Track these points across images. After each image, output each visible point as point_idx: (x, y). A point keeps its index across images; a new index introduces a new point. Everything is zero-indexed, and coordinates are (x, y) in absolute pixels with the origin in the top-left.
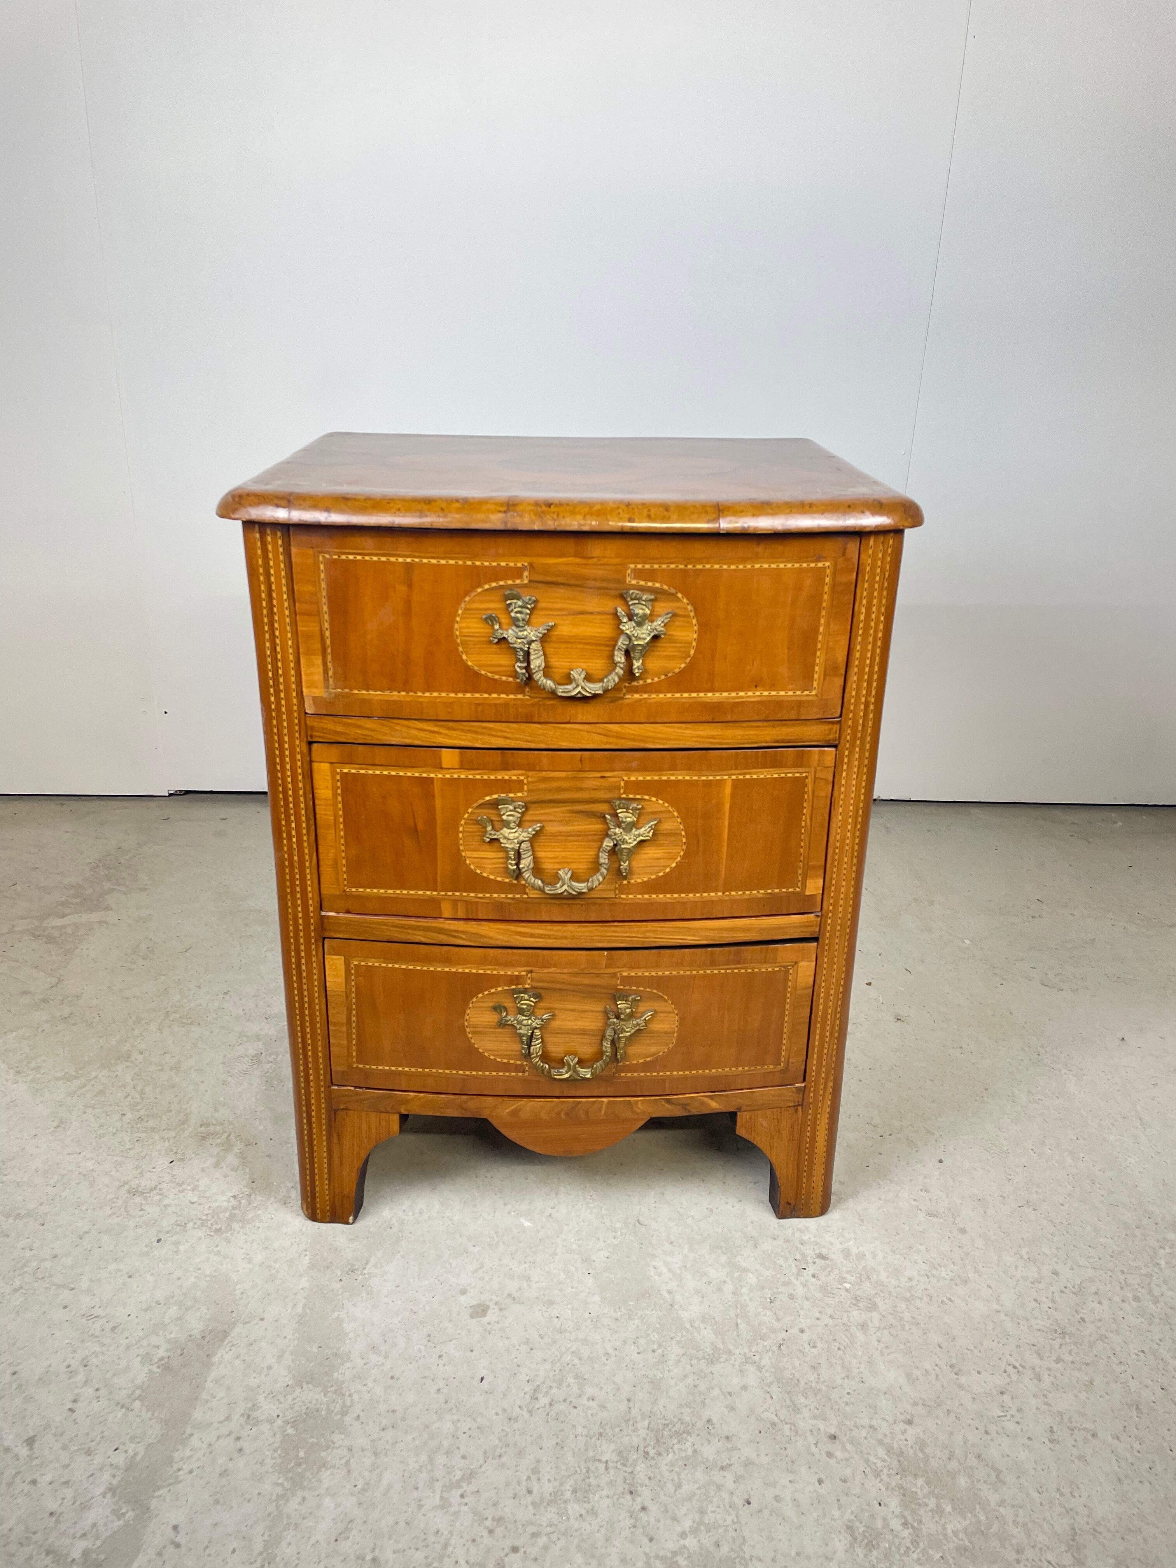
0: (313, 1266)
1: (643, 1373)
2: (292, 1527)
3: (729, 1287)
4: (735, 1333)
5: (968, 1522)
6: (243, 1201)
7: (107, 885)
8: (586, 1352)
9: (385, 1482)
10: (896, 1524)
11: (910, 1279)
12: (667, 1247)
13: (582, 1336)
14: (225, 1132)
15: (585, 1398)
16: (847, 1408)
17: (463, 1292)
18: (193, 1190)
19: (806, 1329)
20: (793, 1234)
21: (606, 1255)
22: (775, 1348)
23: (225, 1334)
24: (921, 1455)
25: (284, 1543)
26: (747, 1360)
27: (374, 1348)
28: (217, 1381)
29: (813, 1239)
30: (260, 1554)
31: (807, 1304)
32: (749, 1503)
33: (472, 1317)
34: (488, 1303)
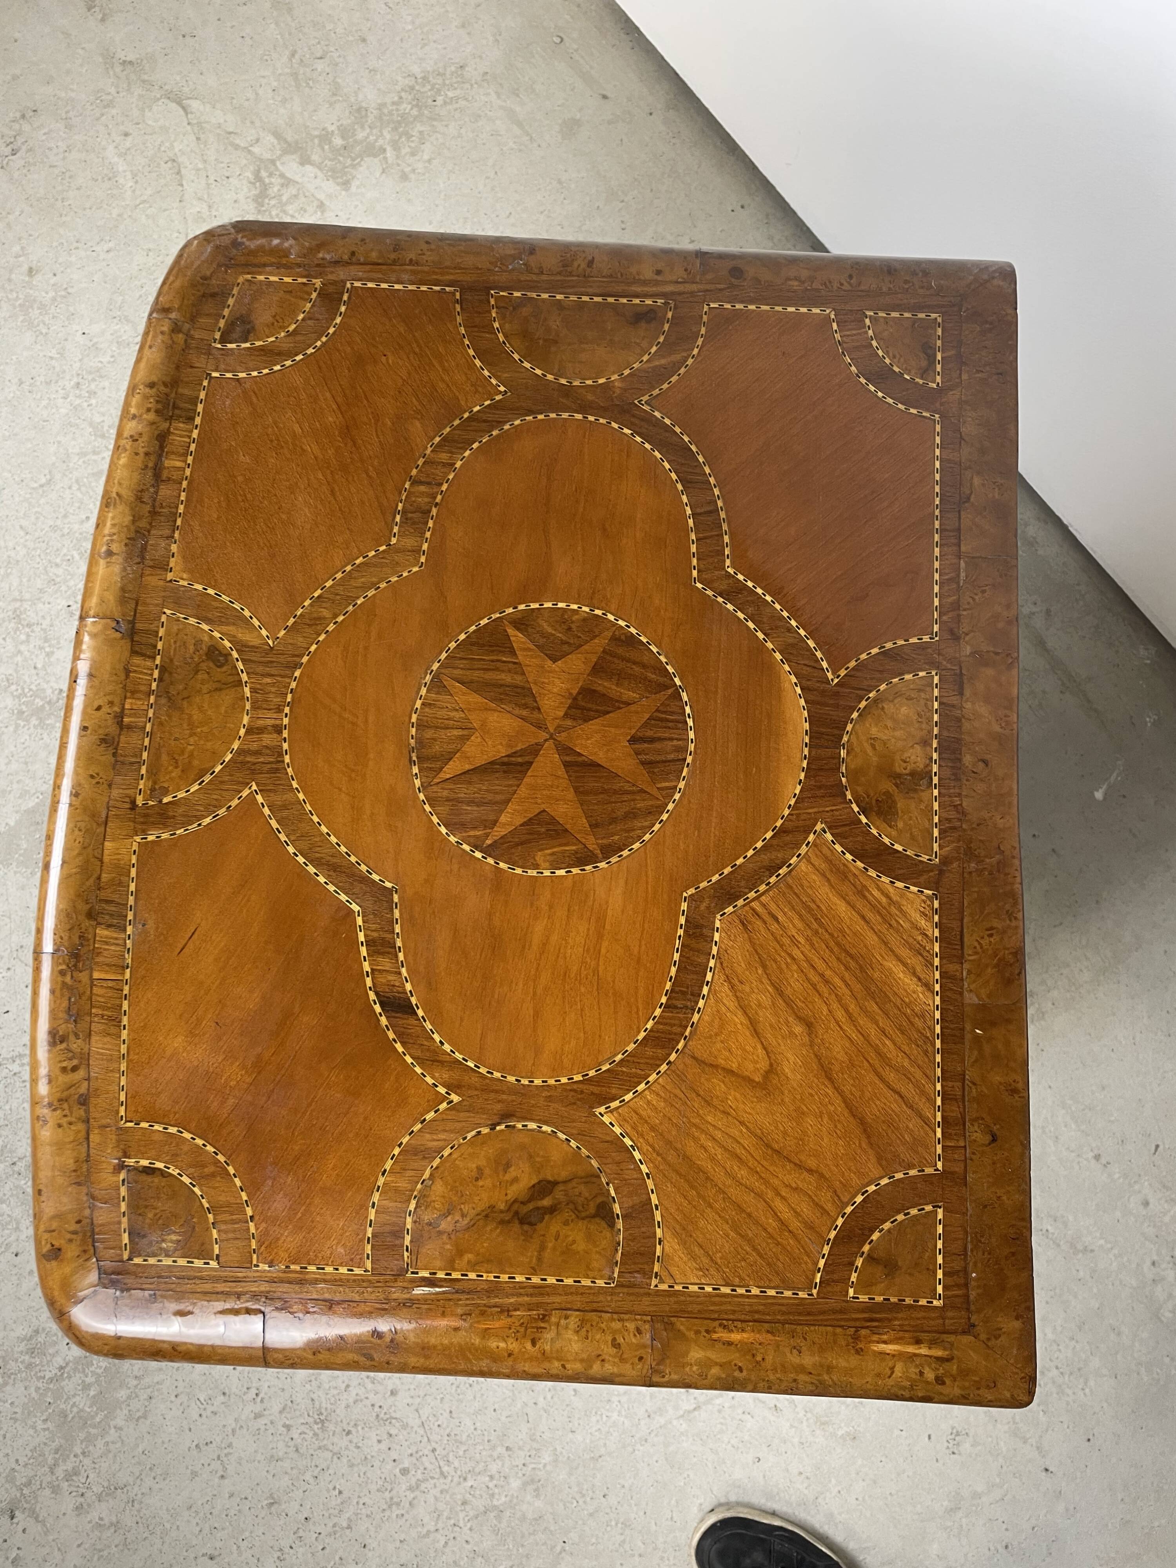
5: (88, 1410)
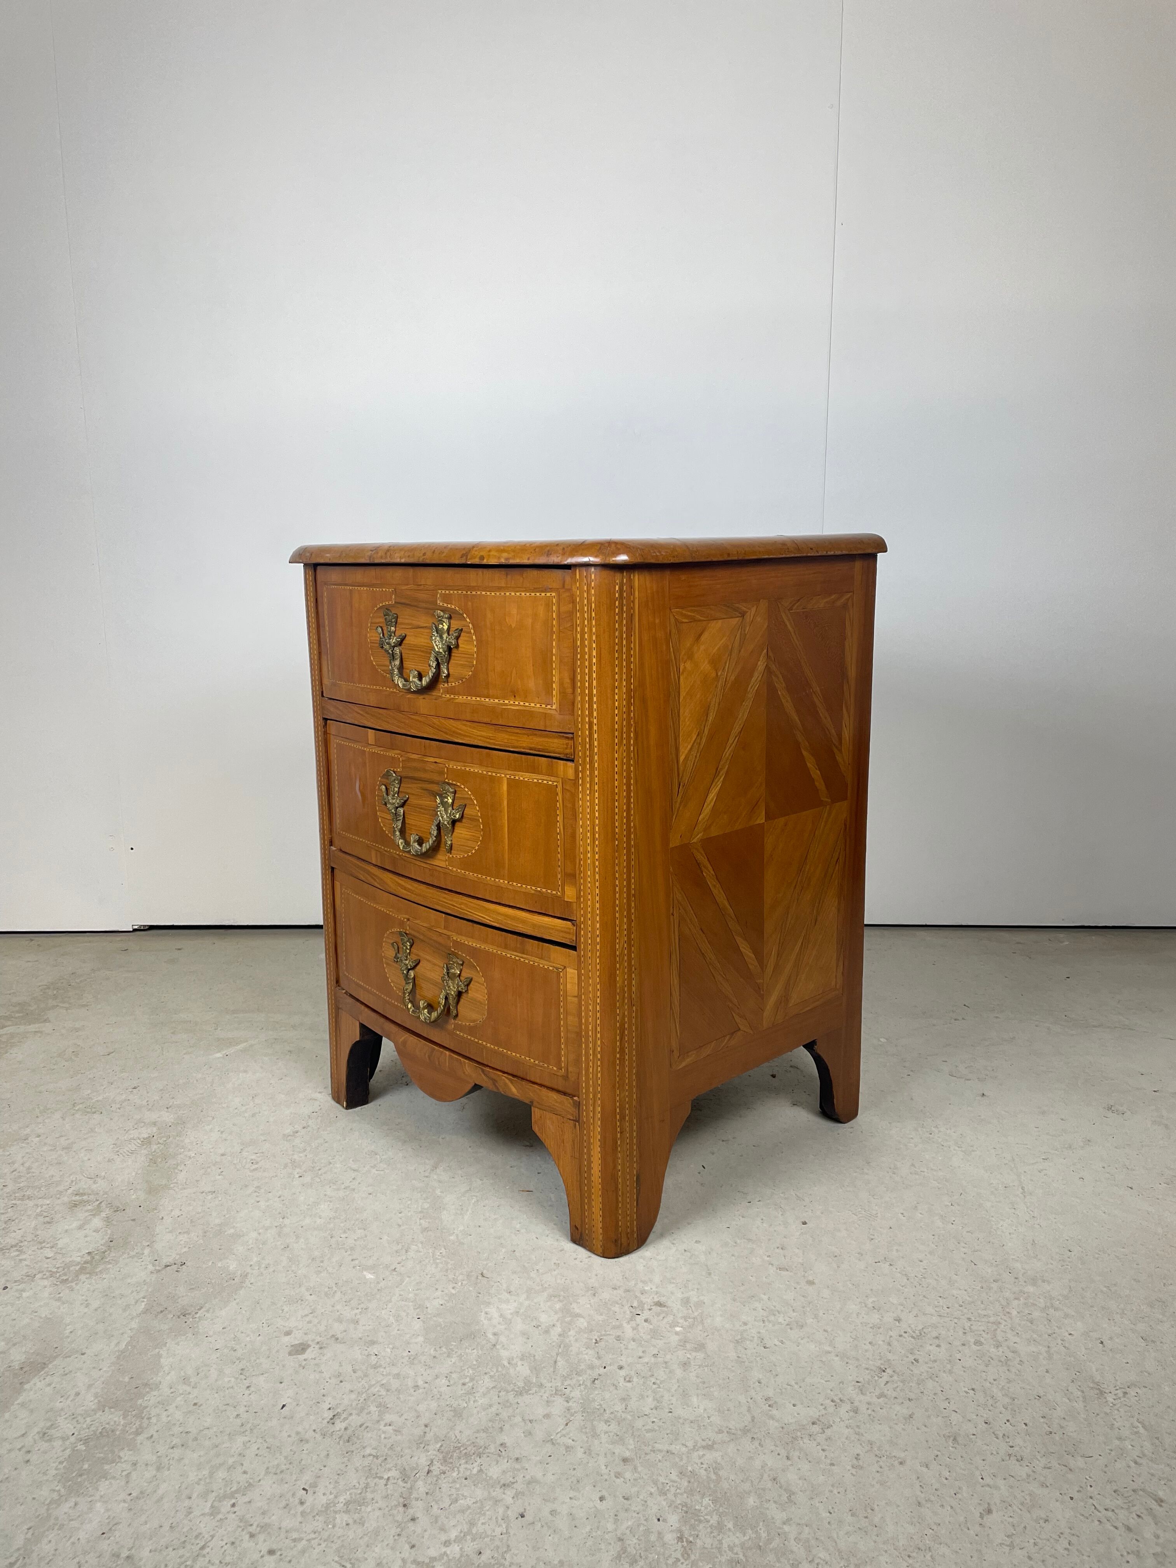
0: (146, 1311)
1: (448, 1403)
2: (57, 1527)
3: (558, 1329)
4: (552, 1369)
5: (746, 1538)
6: (97, 1257)
7: (51, 1002)
8: (395, 1384)
9: (160, 1492)
10: (670, 1538)
11: (745, 1324)
12: (505, 1296)
13: (395, 1371)
14: (97, 1200)
15: (382, 1423)
16: (648, 1435)
17: (288, 1333)
18: (52, 1247)
19: (626, 1366)
20: (636, 1284)
21: (441, 1303)
22: (589, 1383)
23: (44, 1365)
24: (714, 1477)
25: (45, 1541)
26: (557, 1392)
27: (185, 1380)
28: (23, 1405)
29: (654, 1289)
30: (19, 1549)
31: (632, 1345)
32: (523, 1516)
33: (290, 1354)
34: (310, 1343)
